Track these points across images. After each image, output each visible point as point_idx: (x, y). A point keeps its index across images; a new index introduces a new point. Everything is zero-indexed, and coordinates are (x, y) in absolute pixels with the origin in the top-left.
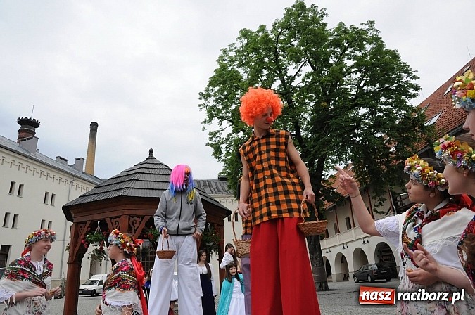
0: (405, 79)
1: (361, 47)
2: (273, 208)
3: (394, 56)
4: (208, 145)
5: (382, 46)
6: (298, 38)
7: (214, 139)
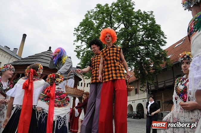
0: (161, 38)
1: (146, 21)
2: (114, 75)
3: (159, 27)
4: (75, 51)
5: (155, 22)
6: (121, 12)
7: (78, 49)
